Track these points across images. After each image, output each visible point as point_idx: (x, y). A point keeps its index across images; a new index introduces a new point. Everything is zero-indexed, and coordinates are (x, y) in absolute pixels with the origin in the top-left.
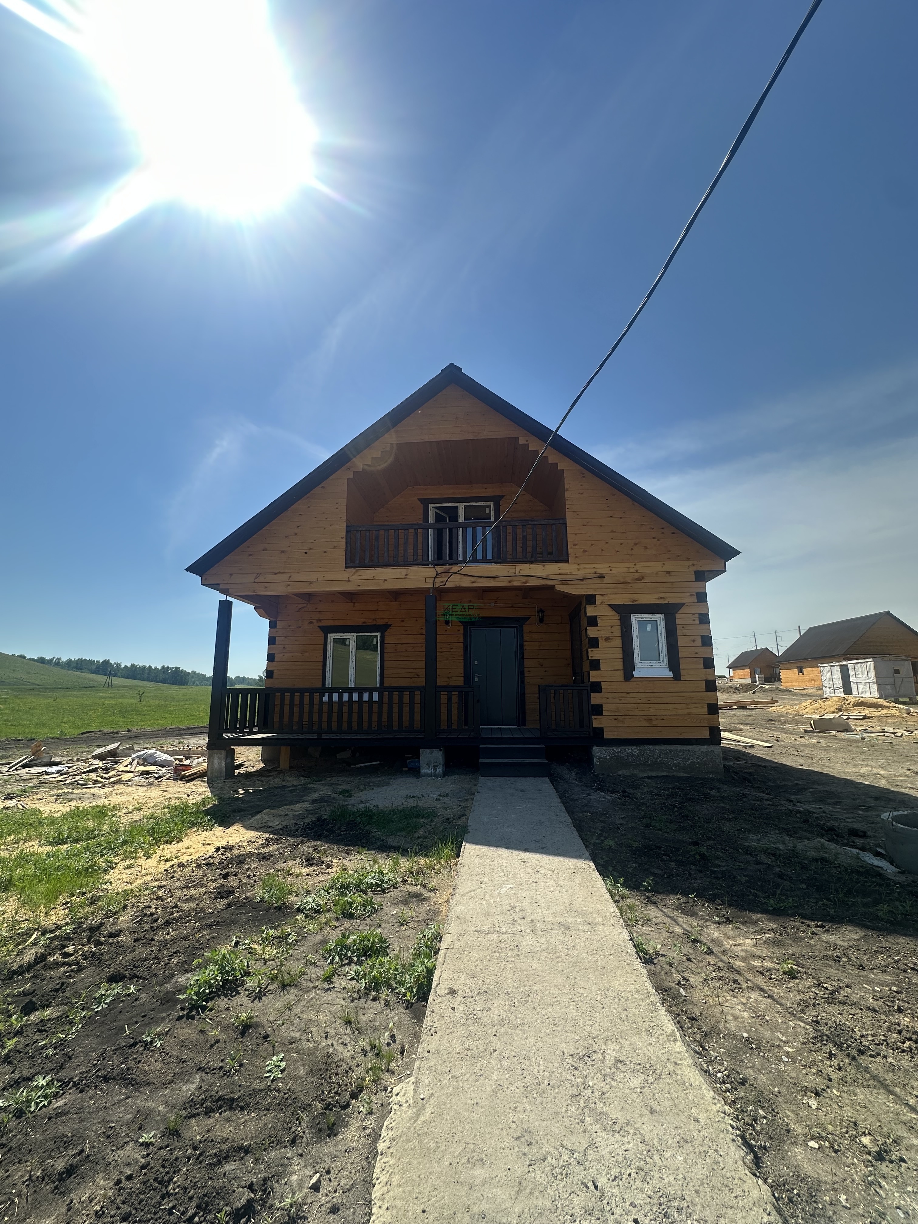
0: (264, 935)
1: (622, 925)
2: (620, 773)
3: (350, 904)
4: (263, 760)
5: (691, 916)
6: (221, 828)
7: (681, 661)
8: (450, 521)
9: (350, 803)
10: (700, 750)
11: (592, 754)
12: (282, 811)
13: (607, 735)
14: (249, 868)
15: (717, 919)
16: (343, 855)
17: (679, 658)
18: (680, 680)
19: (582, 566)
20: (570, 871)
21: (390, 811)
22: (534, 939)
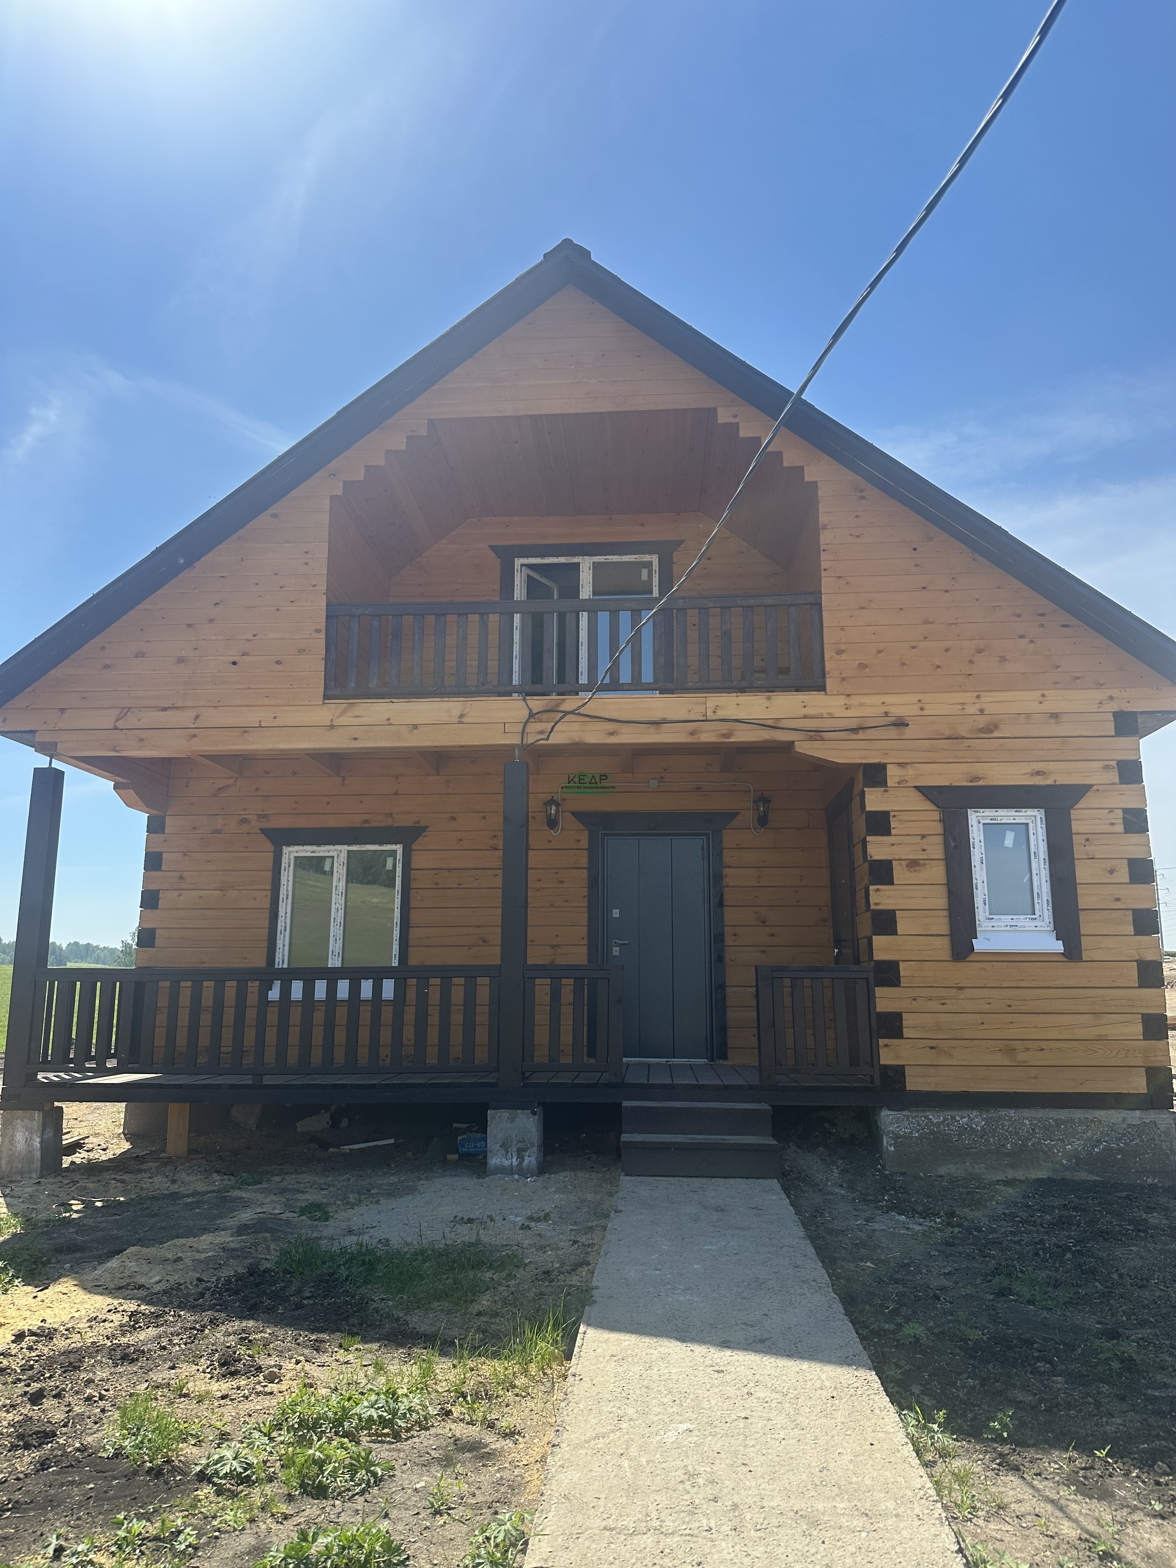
0: (122, 1533)
1: (940, 1519)
2: (942, 1171)
3: (320, 1464)
4: (128, 1135)
5: (1100, 1499)
6: (29, 1289)
7: (1083, 916)
8: (561, 596)
9: (325, 1233)
10: (1124, 1119)
11: (878, 1127)
12: (167, 1250)
13: (914, 1083)
14: (90, 1381)
15: (1158, 1507)
16: (307, 1351)
17: (1077, 910)
18: (1080, 959)
19: (855, 700)
20: (824, 1393)
21: (416, 1254)
22: (737, 1548)
